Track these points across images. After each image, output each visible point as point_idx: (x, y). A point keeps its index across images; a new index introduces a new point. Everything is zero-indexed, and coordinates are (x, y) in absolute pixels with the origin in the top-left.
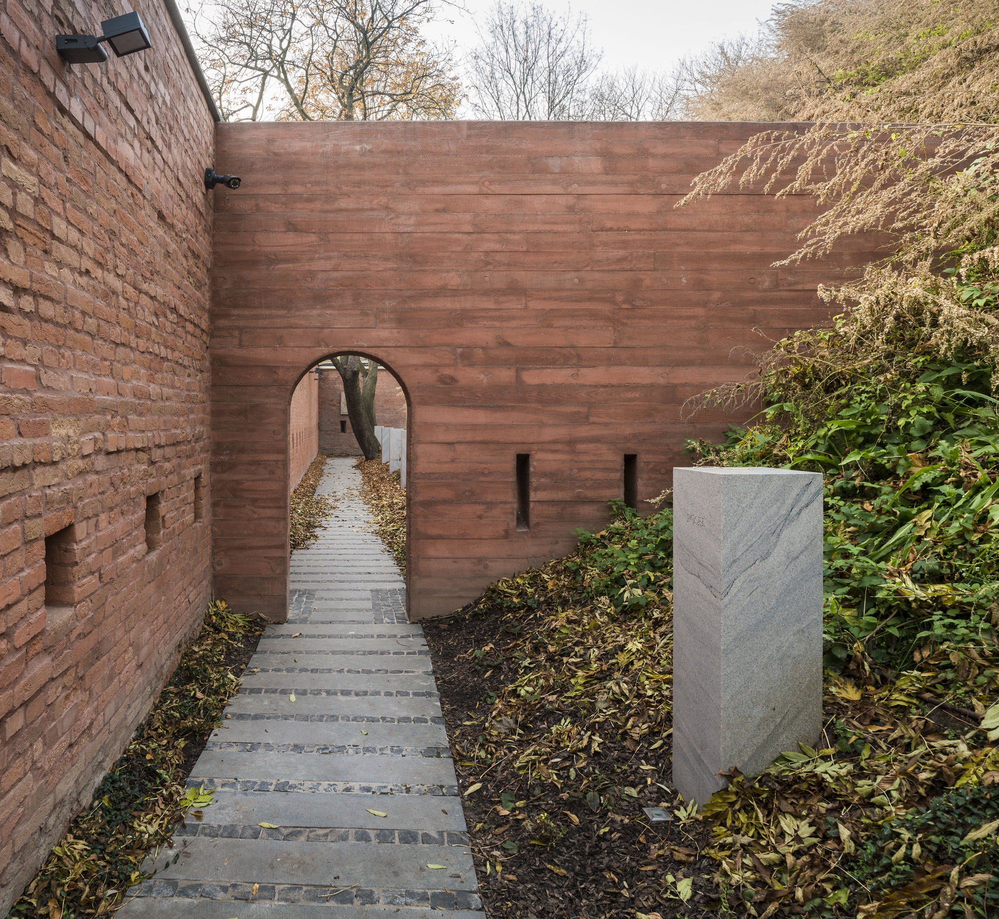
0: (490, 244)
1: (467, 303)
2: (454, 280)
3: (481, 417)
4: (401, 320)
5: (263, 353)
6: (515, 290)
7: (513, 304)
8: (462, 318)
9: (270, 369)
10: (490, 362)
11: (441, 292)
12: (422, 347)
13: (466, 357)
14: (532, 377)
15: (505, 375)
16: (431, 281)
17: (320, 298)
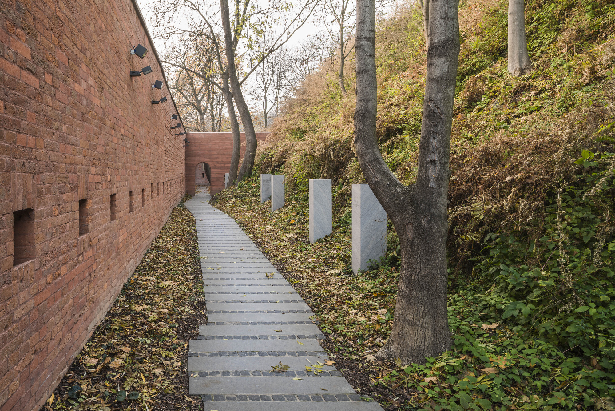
0: (221, 149)
1: (218, 156)
2: (216, 153)
3: (219, 170)
4: (209, 158)
5: (192, 162)
6: (224, 154)
7: (224, 156)
8: (217, 158)
9: (193, 164)
10: (221, 164)
11: (214, 155)
12: (212, 162)
13: (218, 163)
14: (226, 165)
15: (222, 165)
16: (213, 153)
17: (199, 155)
